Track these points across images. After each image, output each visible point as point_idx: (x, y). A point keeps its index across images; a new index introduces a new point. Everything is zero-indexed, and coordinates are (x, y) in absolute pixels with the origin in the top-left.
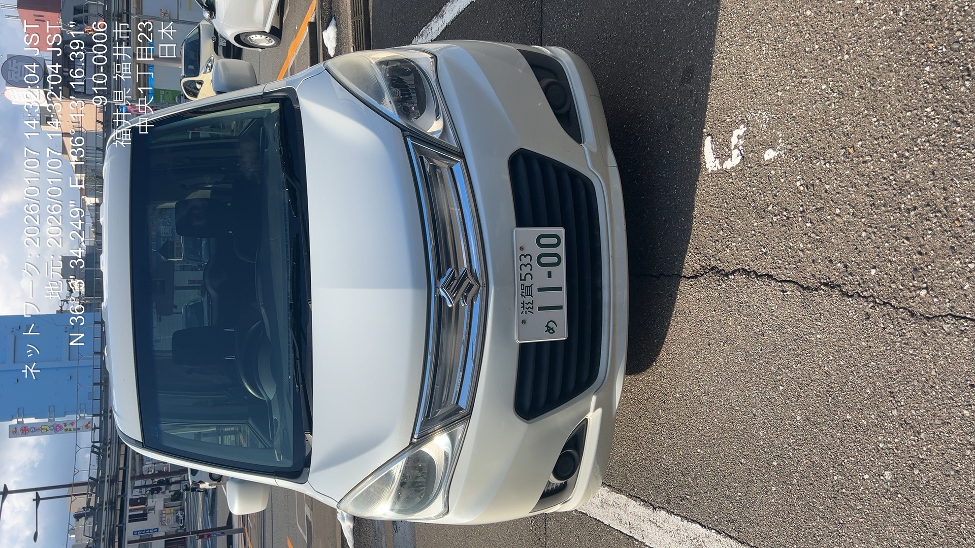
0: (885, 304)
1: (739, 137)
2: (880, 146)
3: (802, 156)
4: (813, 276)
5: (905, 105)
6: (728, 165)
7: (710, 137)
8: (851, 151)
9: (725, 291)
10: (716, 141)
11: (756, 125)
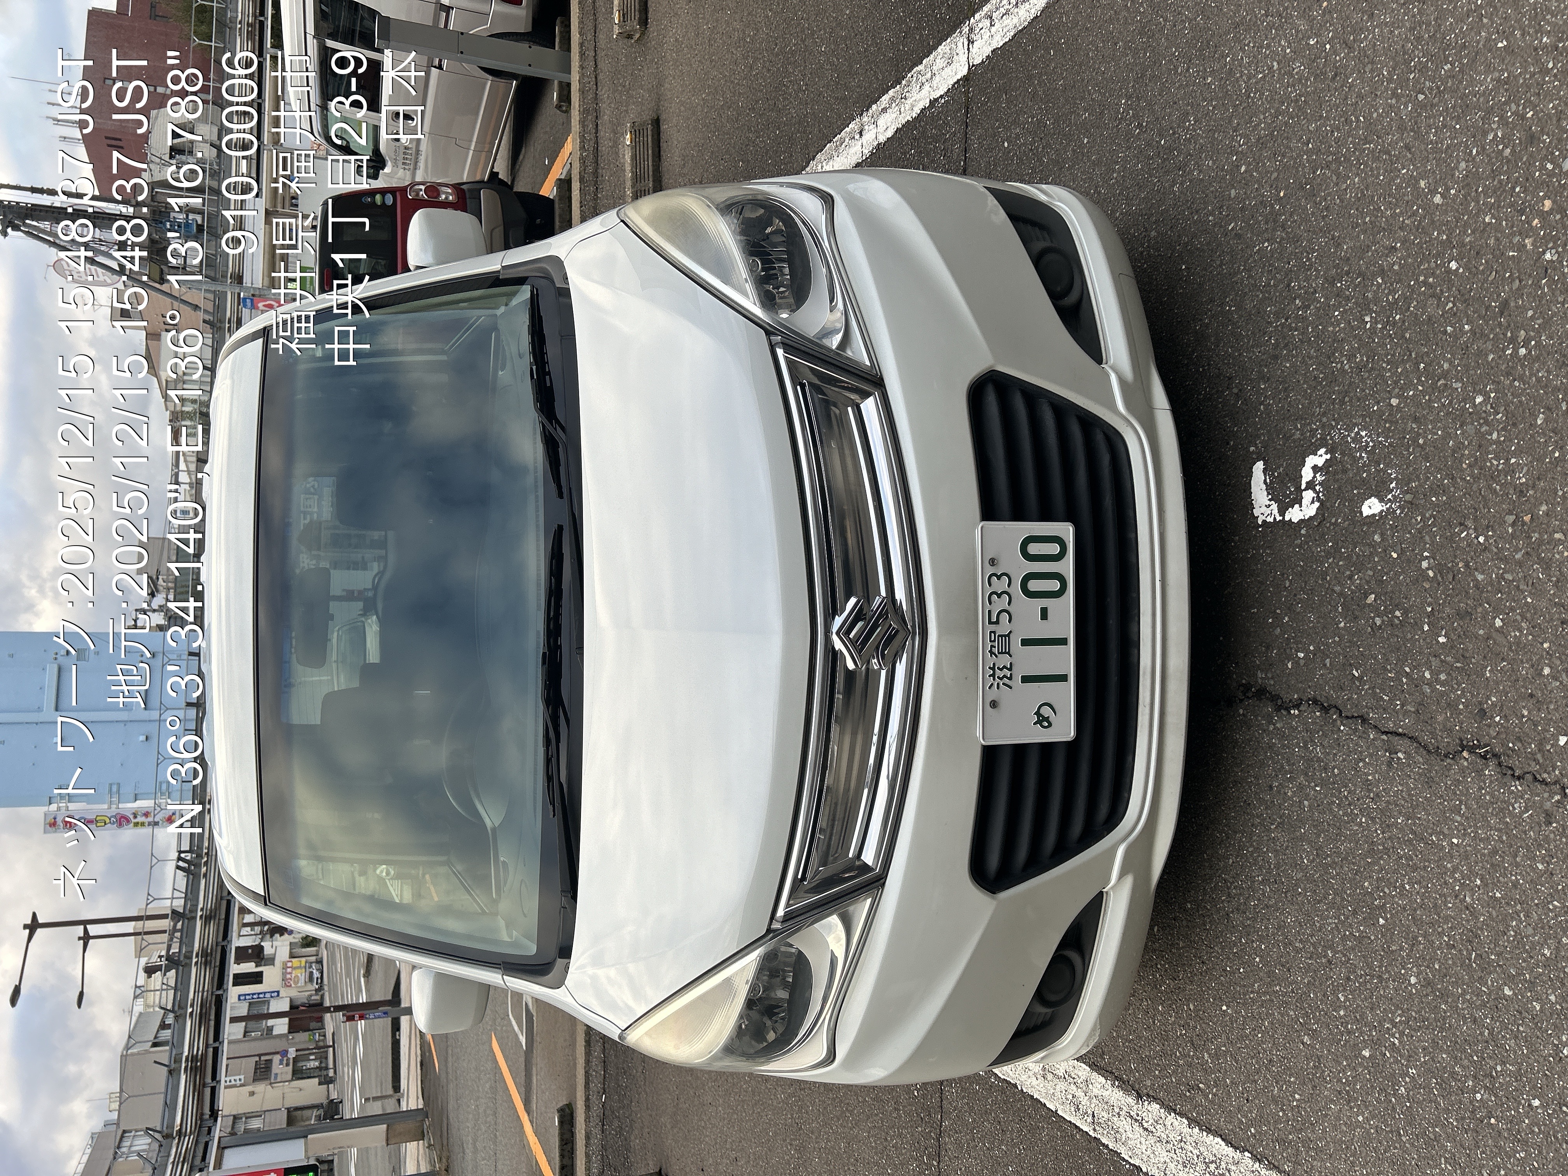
1: (1315, 468)
3: (1434, 517)
4: (1448, 731)
6: (1295, 515)
7: (1261, 463)
8: (1527, 519)
9: (1283, 736)
10: (1273, 471)
11: (1348, 452)
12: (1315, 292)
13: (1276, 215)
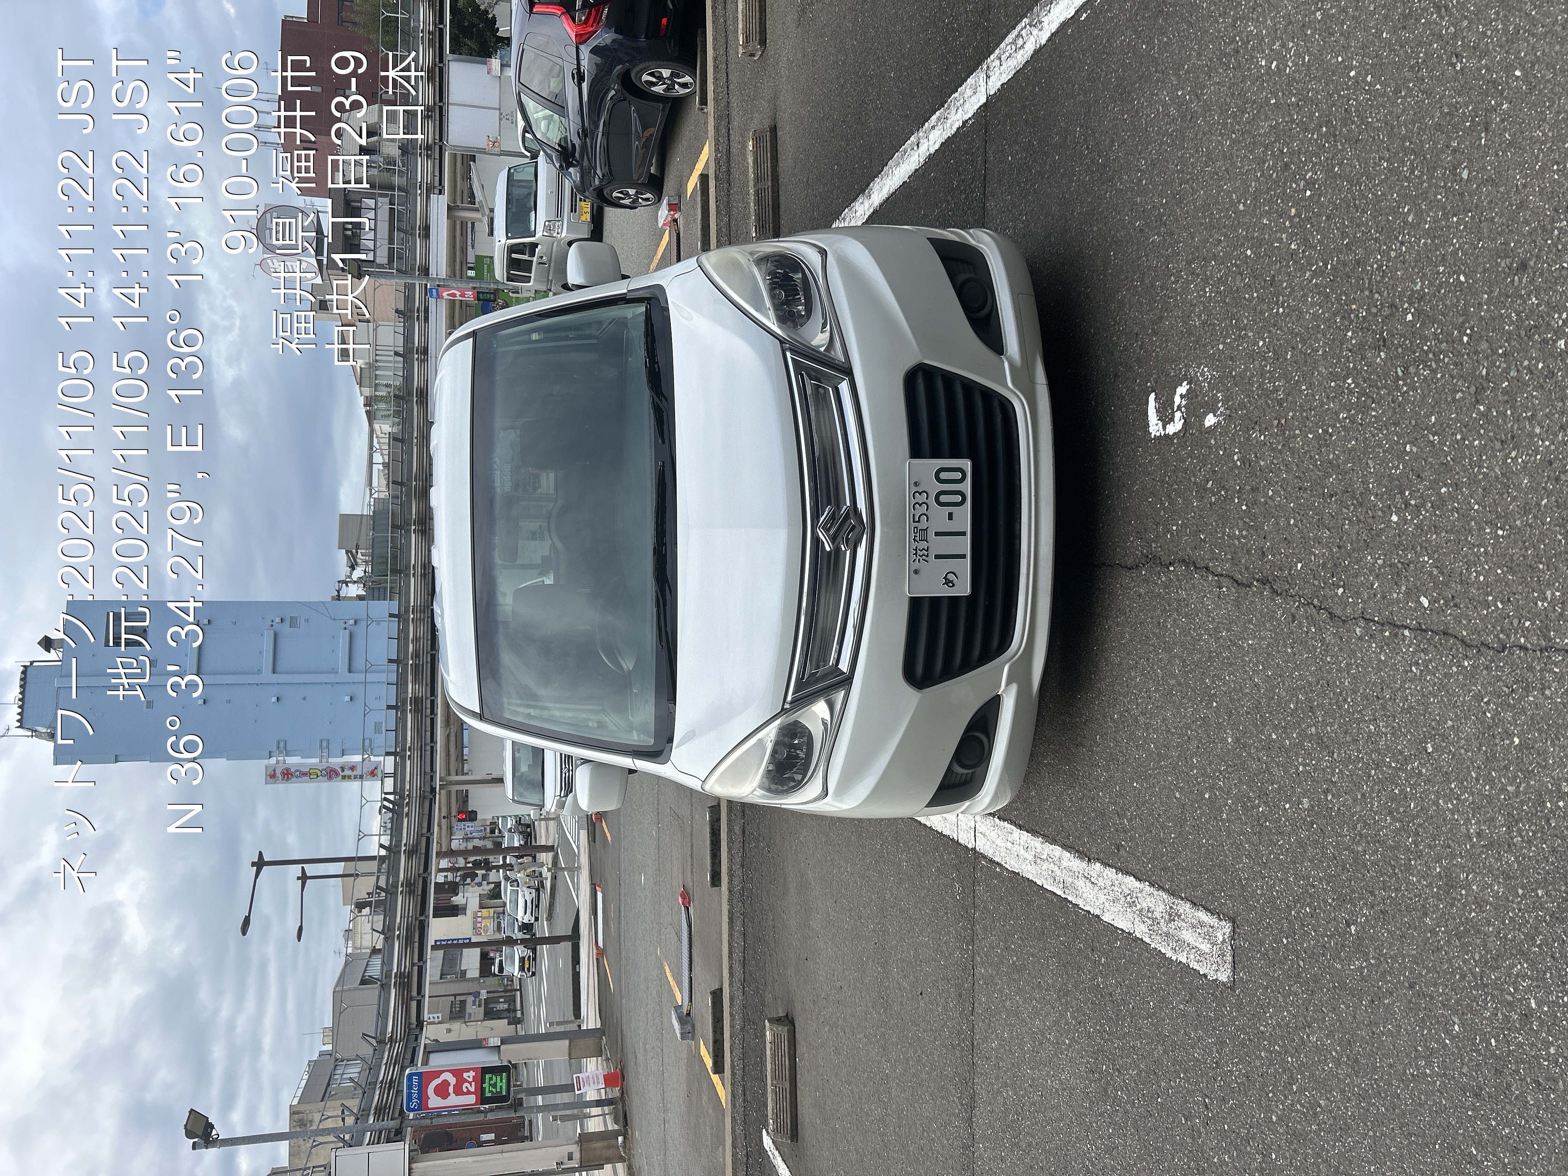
0: (1308, 604)
1: (1182, 396)
2: (1308, 418)
3: (1240, 424)
4: (1247, 569)
5: (1331, 373)
6: (1172, 429)
7: (1153, 394)
8: (1283, 422)
9: (1166, 586)
10: (1160, 399)
11: (1198, 383)
12: (1181, 271)
13: (1160, 215)
